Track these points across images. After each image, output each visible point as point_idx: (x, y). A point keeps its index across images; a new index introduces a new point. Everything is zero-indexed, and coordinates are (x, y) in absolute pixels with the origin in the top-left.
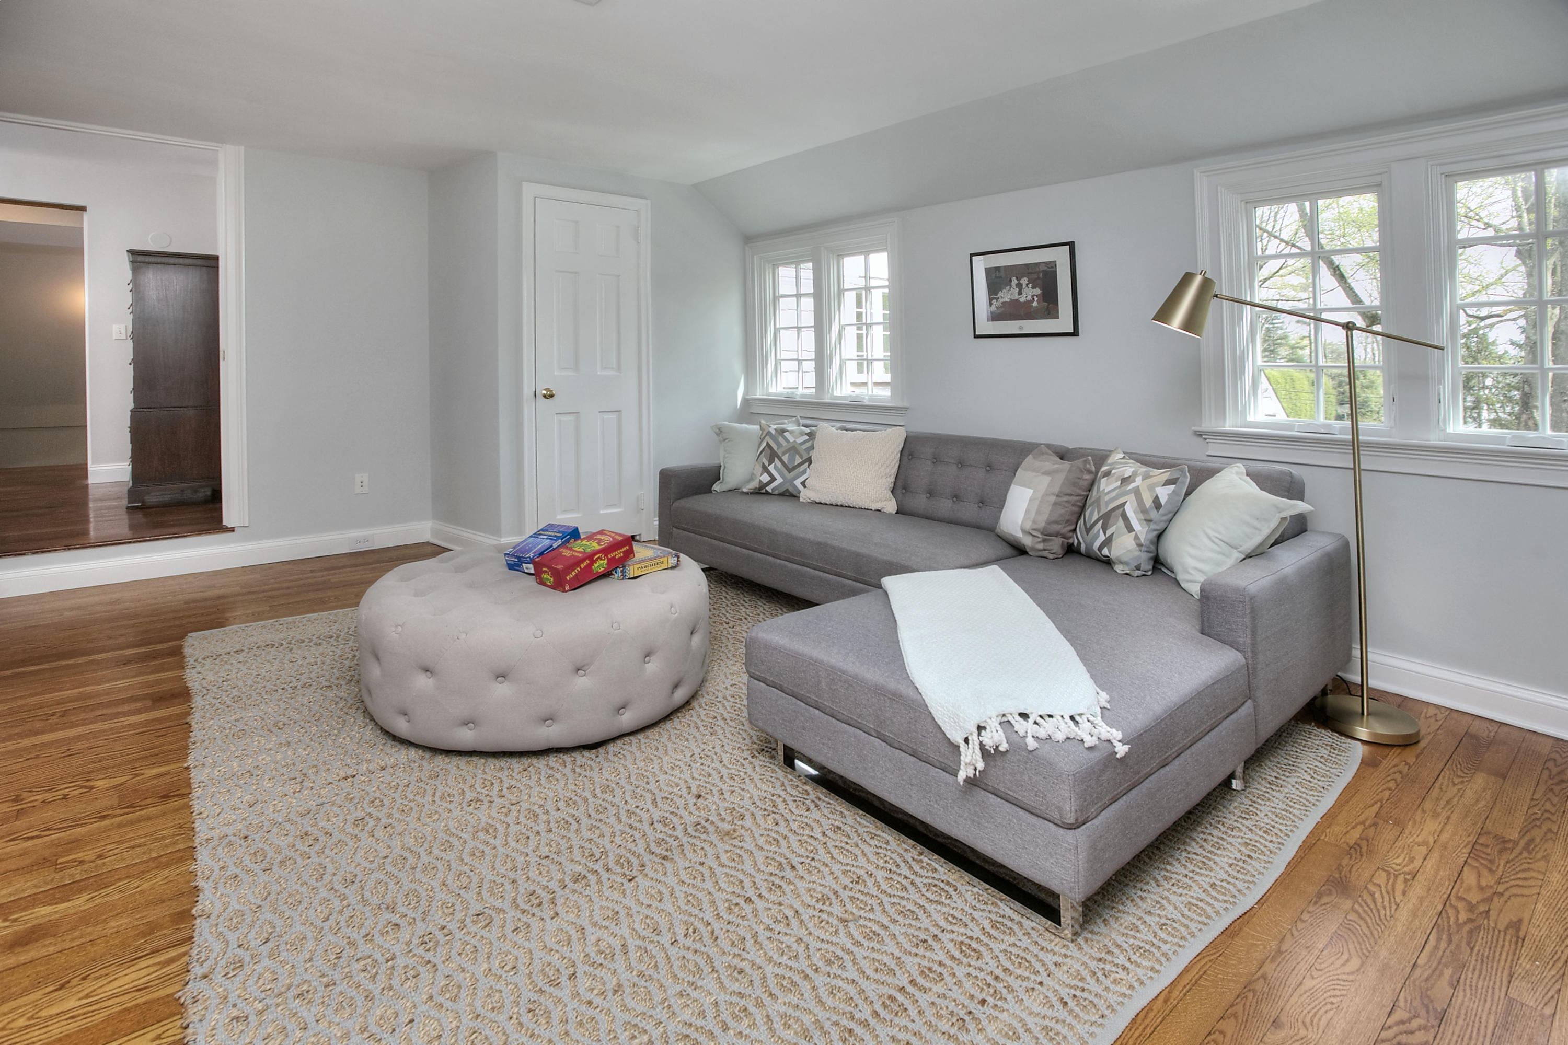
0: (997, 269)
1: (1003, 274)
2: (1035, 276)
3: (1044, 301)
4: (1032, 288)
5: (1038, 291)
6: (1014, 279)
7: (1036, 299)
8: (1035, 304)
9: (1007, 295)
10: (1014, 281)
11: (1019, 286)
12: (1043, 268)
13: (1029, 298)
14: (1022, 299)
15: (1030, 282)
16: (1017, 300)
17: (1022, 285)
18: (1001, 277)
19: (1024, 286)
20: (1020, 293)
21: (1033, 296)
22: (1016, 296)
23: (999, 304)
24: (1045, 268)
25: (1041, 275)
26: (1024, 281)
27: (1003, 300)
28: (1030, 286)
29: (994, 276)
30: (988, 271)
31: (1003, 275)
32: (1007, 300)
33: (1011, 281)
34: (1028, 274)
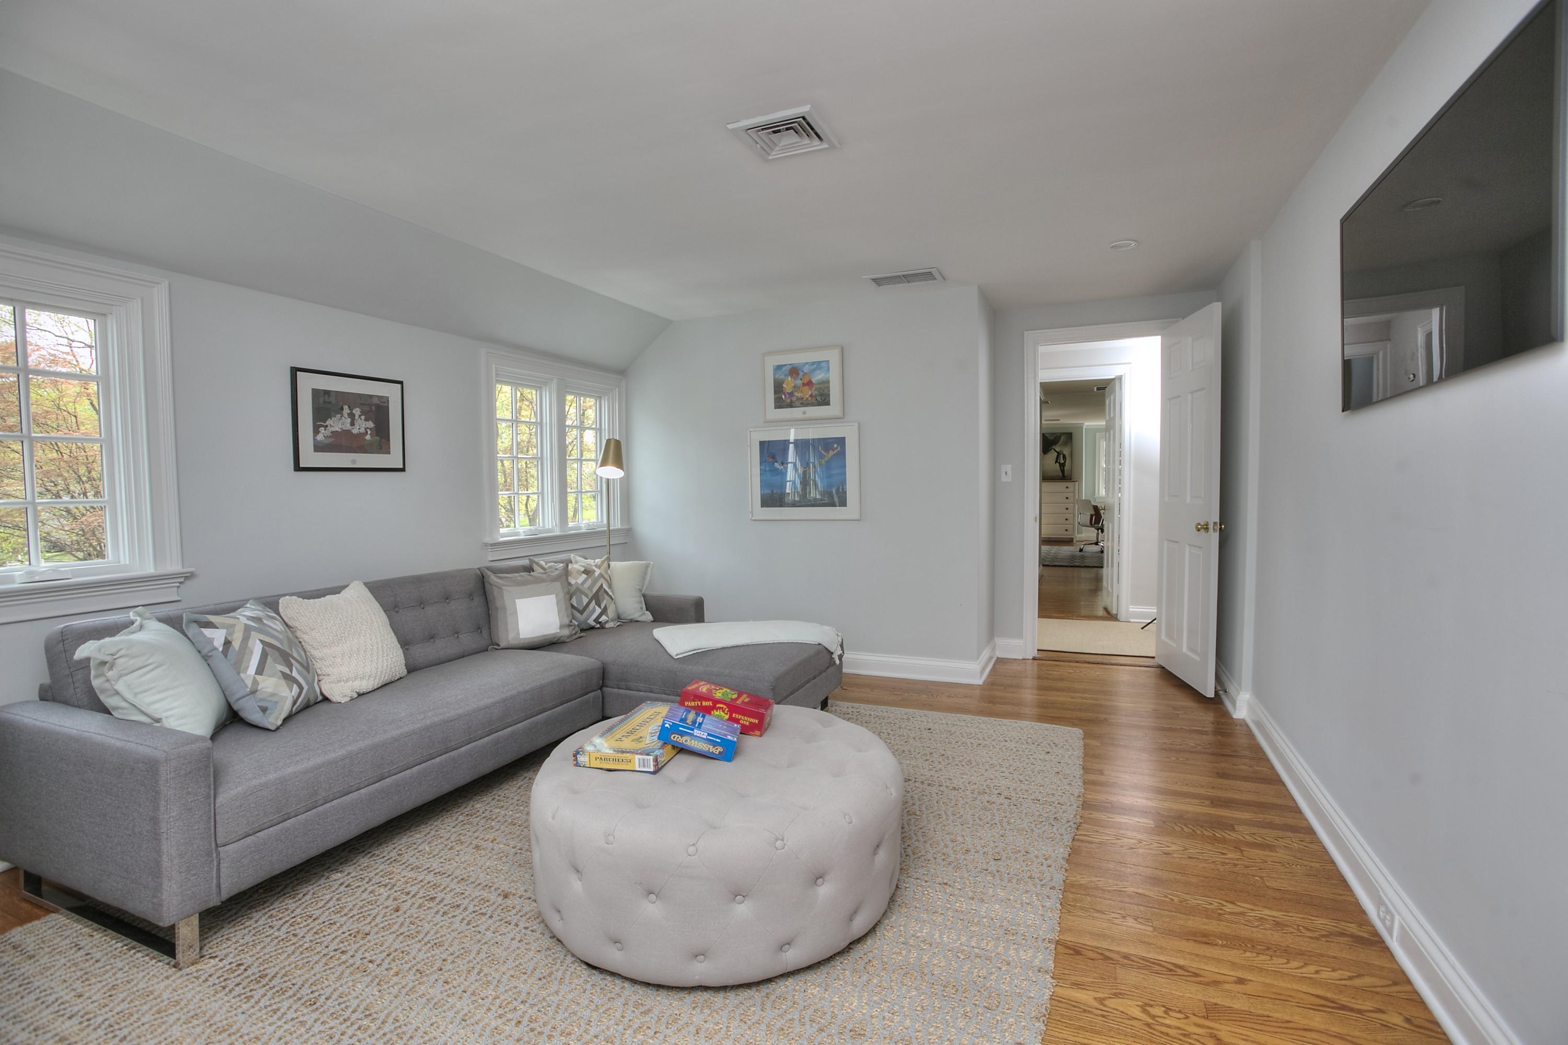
0: (327, 393)
1: (332, 399)
2: (367, 408)
3: (377, 435)
4: (365, 420)
5: (371, 424)
6: (346, 407)
7: (369, 432)
8: (368, 437)
9: (337, 424)
10: (346, 410)
11: (352, 416)
12: (376, 401)
13: (362, 430)
14: (355, 431)
15: (363, 413)
16: (349, 431)
17: (354, 415)
18: (330, 403)
19: (357, 417)
20: (352, 424)
21: (366, 429)
22: (348, 426)
23: (328, 433)
24: (378, 402)
25: (374, 408)
26: (357, 411)
27: (334, 429)
28: (363, 417)
29: (321, 400)
30: (316, 393)
31: (333, 401)
32: (337, 429)
33: (342, 409)
34: (361, 405)
